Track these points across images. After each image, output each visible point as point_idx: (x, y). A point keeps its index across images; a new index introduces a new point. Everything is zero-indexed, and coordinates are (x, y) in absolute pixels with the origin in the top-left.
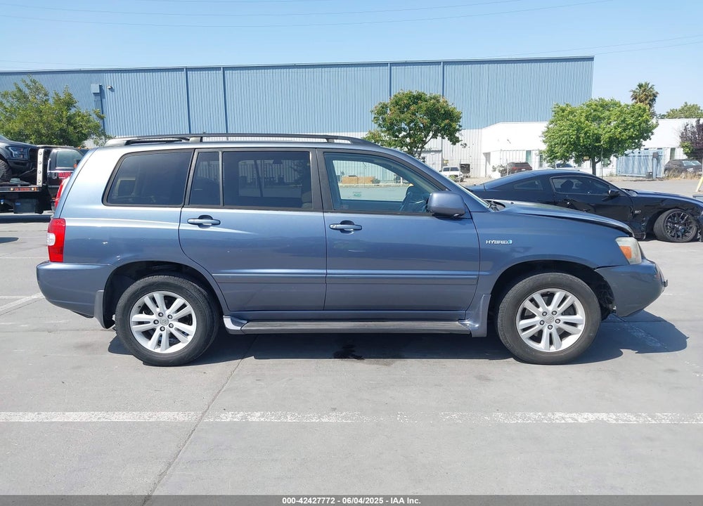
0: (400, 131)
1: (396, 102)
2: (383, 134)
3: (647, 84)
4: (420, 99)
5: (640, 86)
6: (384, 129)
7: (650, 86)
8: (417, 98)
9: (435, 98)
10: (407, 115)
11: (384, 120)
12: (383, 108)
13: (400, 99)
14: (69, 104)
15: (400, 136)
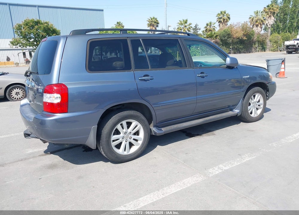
0: (31, 38)
1: (26, 24)
2: (21, 40)
3: (120, 22)
4: (39, 23)
5: (118, 23)
6: (22, 37)
7: (121, 23)
8: (38, 23)
9: (46, 23)
10: (34, 30)
11: (21, 33)
12: (19, 26)
13: (28, 23)
15: (31, 41)
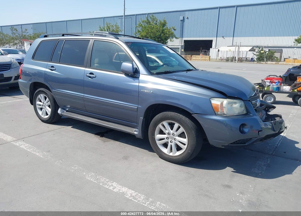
14: (164, 25)
